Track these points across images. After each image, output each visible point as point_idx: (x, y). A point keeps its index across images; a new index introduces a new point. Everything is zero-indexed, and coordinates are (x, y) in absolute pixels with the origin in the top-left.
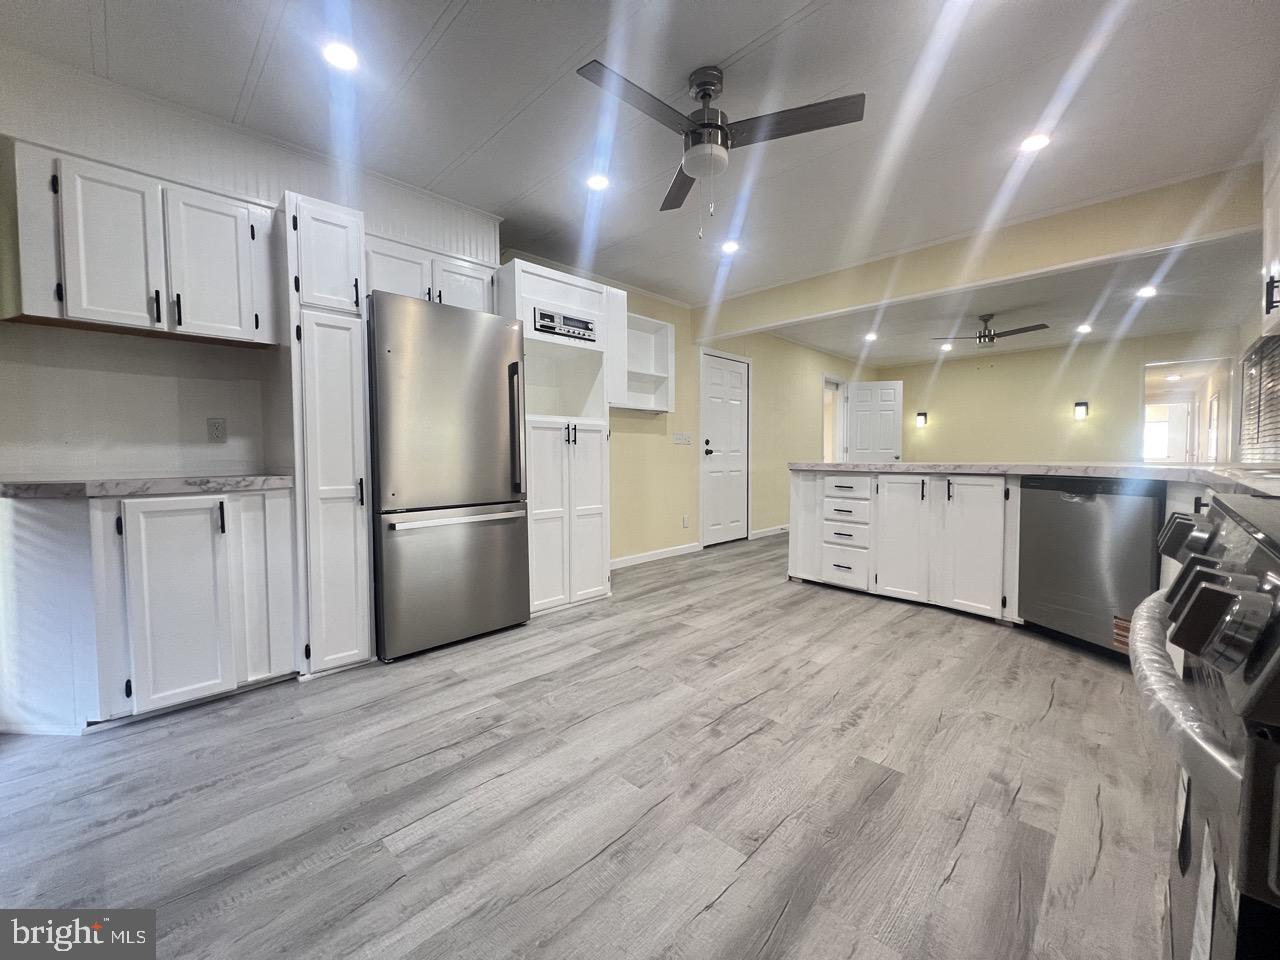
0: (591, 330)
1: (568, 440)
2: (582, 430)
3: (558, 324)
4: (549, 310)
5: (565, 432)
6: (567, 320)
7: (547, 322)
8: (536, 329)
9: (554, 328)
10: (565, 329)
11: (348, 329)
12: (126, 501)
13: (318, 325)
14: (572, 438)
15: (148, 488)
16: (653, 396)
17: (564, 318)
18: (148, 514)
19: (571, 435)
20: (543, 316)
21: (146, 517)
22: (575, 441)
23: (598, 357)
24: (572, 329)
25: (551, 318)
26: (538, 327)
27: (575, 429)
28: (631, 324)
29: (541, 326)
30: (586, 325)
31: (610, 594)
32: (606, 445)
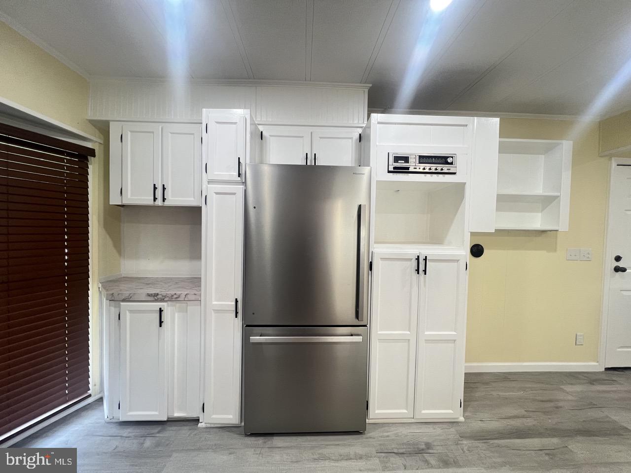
0: (452, 163)
1: (418, 270)
2: (433, 261)
3: (413, 165)
4: (402, 153)
5: (415, 263)
6: (423, 159)
7: (401, 164)
8: (389, 172)
9: (408, 168)
10: (421, 167)
11: (234, 194)
12: (122, 303)
13: (217, 193)
14: (422, 268)
15: (131, 297)
16: (540, 214)
17: (420, 157)
18: (131, 311)
19: (421, 265)
20: (397, 159)
21: (130, 313)
22: (425, 271)
23: (460, 188)
24: (428, 166)
25: (406, 159)
26: (391, 169)
27: (425, 259)
28: (503, 149)
29: (395, 168)
30: (443, 160)
31: (462, 419)
32: (464, 276)
